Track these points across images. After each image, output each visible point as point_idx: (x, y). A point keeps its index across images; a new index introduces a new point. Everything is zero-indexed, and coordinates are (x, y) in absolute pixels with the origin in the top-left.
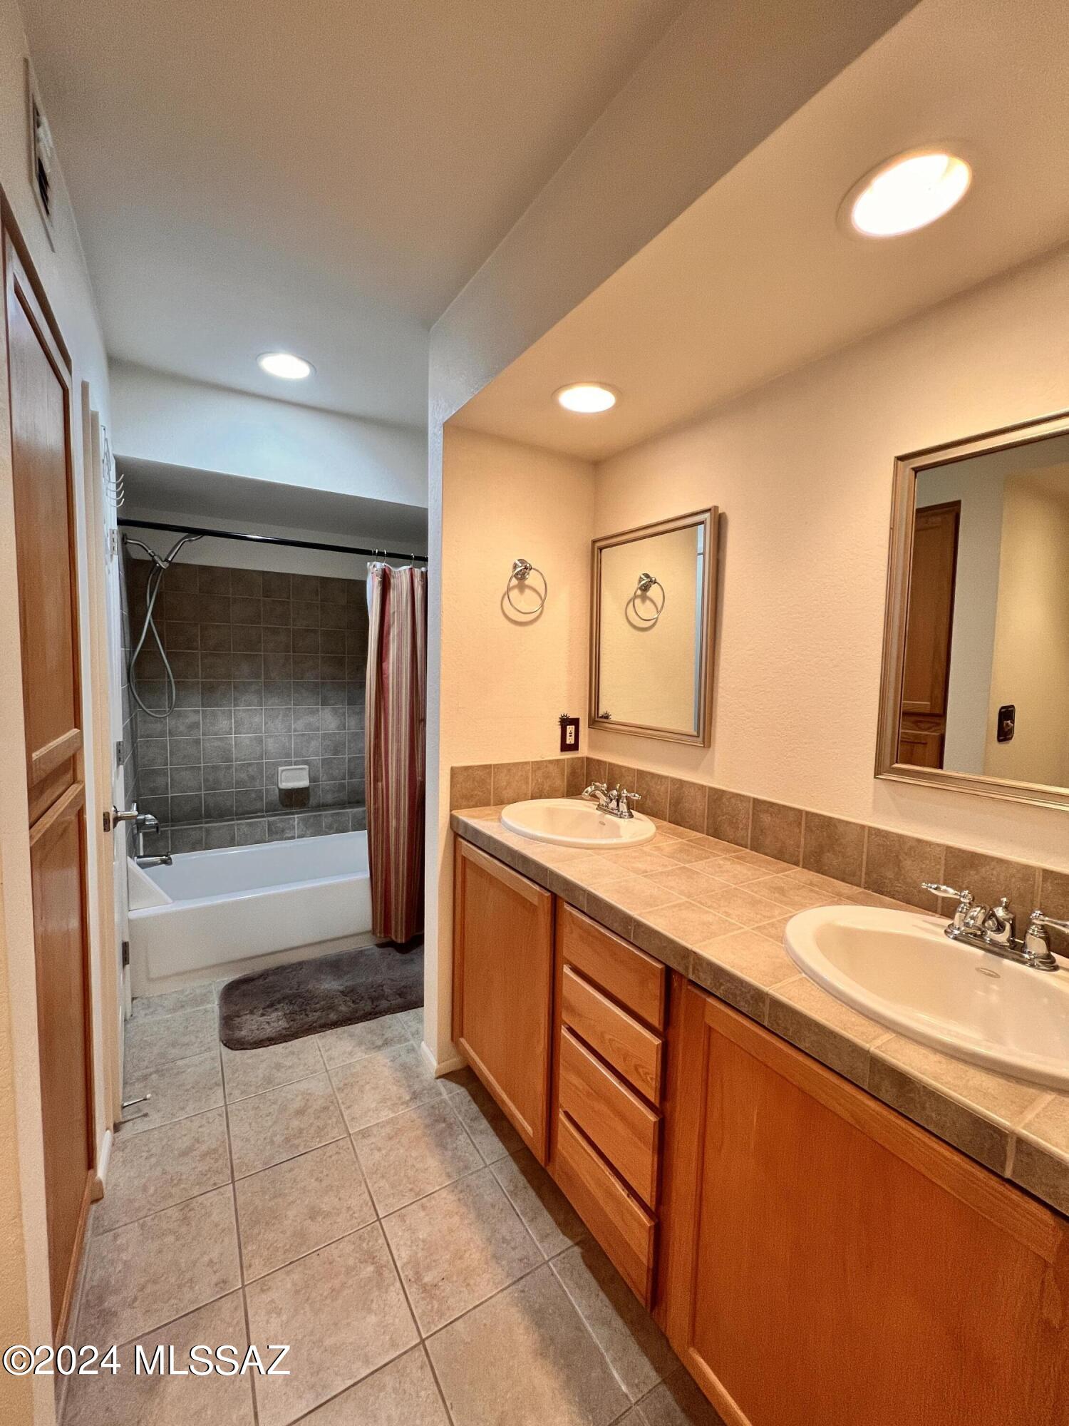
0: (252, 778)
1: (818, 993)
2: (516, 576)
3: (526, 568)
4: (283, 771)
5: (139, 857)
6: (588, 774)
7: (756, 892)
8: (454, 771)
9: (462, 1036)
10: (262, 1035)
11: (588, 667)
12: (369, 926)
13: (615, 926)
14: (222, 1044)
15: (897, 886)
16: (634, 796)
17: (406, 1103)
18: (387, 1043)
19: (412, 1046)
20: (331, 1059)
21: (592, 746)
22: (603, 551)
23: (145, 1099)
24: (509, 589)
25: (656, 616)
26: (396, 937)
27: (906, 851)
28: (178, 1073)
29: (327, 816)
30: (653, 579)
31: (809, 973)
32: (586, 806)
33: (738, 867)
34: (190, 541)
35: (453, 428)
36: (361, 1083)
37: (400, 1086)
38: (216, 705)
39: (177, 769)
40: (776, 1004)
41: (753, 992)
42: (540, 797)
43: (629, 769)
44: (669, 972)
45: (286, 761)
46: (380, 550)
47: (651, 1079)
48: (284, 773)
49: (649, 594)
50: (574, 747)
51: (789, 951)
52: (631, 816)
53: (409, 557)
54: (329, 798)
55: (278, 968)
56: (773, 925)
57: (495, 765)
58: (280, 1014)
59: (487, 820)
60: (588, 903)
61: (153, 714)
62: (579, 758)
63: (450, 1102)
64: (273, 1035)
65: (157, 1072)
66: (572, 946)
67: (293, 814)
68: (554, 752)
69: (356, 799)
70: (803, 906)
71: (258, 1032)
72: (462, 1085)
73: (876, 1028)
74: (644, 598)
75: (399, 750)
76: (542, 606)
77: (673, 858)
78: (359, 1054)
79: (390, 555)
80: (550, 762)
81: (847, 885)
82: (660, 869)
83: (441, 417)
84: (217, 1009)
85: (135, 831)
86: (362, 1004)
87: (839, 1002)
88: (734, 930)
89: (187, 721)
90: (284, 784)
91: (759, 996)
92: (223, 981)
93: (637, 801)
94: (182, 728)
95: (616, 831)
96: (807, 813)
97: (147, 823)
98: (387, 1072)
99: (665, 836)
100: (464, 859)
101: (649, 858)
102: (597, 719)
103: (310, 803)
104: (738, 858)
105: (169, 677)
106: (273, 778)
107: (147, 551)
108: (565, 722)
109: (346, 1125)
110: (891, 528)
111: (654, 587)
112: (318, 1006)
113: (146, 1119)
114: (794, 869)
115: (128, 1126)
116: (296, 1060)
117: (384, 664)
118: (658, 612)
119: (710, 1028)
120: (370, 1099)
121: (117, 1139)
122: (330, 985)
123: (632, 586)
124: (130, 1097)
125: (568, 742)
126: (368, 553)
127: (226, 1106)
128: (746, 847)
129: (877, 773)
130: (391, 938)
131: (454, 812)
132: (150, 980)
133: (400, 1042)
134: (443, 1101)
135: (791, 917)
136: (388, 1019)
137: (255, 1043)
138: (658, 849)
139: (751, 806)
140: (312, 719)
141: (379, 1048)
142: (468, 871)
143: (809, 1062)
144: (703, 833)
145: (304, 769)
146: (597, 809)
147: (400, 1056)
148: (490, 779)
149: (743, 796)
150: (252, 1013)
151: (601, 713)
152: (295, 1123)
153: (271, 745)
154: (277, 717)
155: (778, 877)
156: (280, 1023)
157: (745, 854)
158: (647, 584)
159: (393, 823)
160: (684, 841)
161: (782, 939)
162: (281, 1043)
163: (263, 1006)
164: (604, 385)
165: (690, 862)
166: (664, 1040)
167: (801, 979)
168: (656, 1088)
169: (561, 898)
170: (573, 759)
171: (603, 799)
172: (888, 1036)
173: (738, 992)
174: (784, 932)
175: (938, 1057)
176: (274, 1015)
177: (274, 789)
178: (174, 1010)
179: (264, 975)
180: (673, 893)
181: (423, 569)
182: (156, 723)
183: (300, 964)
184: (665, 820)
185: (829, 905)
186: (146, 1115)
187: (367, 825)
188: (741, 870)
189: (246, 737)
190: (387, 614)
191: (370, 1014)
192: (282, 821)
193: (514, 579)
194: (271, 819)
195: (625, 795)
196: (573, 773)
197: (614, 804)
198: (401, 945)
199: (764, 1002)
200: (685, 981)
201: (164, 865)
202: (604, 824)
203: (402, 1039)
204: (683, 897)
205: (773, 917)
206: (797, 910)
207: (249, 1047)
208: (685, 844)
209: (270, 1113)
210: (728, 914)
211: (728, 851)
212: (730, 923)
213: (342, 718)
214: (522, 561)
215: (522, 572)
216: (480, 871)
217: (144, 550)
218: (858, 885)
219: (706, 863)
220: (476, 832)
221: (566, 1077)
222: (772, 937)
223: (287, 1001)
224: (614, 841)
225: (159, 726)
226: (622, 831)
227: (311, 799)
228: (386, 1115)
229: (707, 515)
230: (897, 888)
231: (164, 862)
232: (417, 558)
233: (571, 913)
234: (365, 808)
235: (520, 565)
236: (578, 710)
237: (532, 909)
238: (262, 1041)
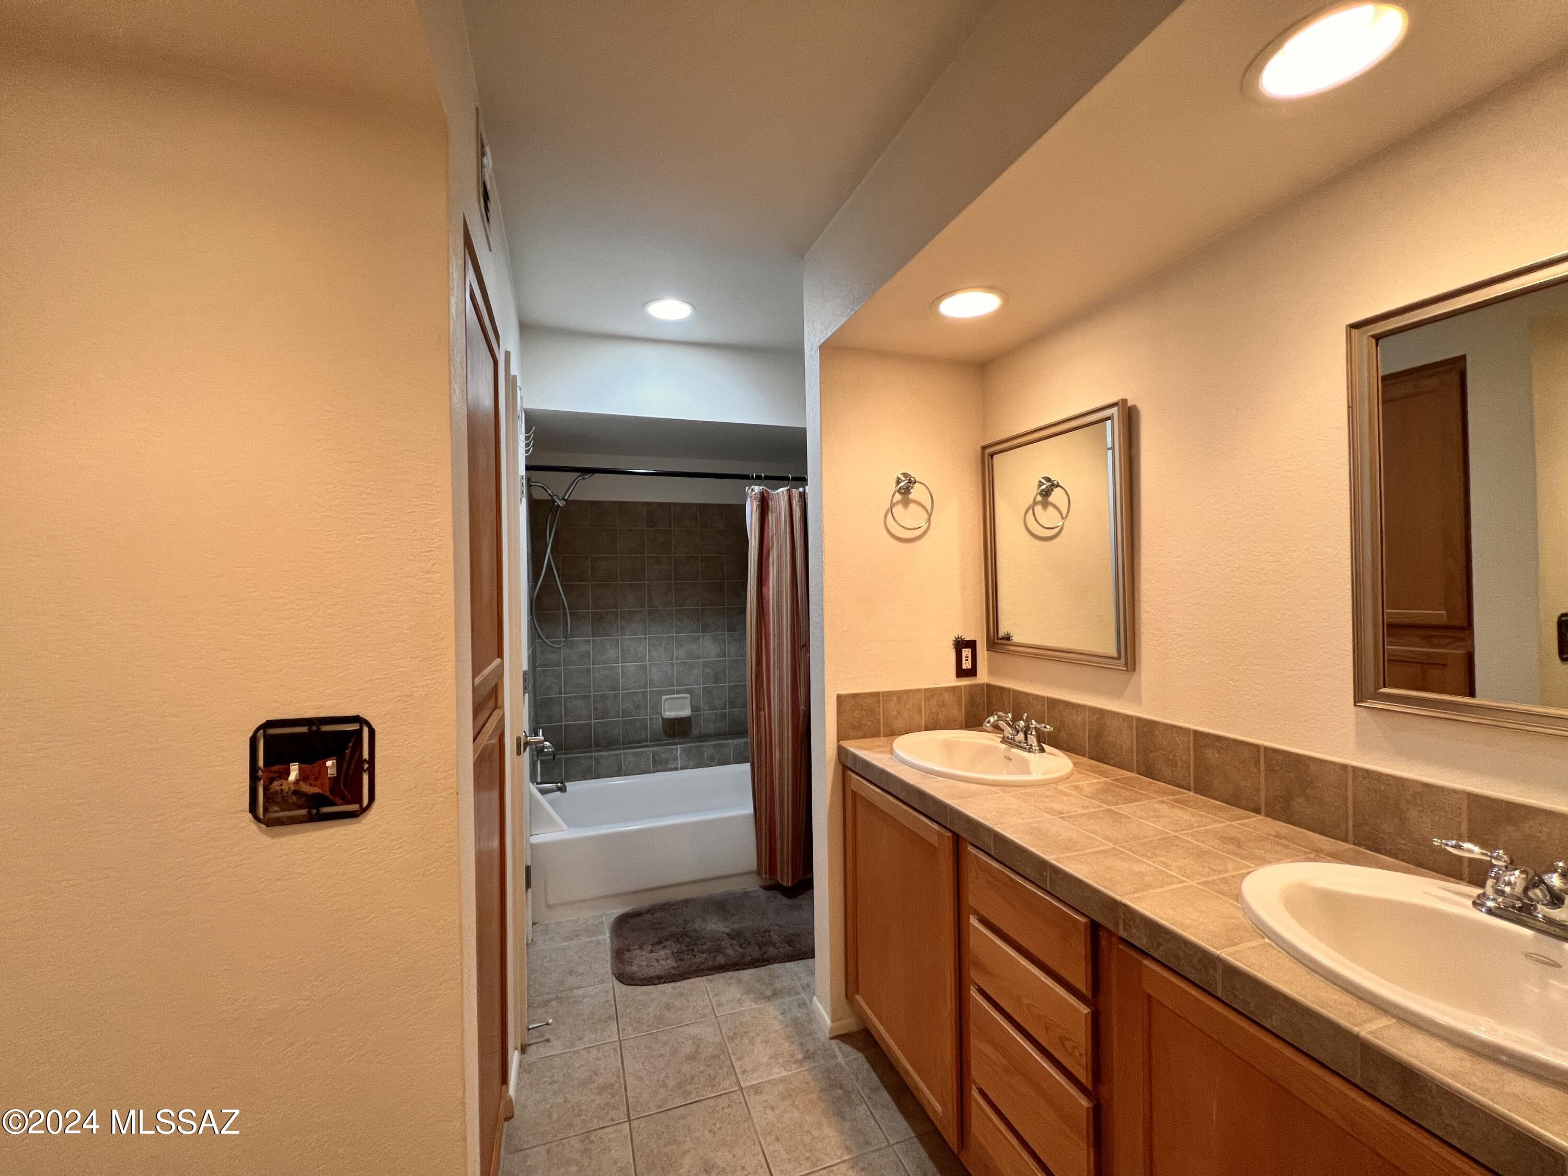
0: (638, 707)
1: (1288, 963)
2: (899, 491)
3: (910, 482)
4: (666, 700)
5: (538, 783)
6: (990, 703)
7: (1202, 842)
8: (840, 698)
9: (857, 993)
10: (651, 972)
11: (984, 584)
12: (754, 867)
13: (1028, 872)
14: (614, 977)
15: (1400, 843)
16: (1045, 727)
17: (799, 1062)
18: (776, 994)
19: (803, 999)
20: (720, 1005)
21: (991, 672)
22: (994, 456)
23: (547, 1024)
24: (892, 505)
25: (1061, 524)
26: (782, 879)
27: (1409, 797)
28: (575, 1002)
29: (708, 748)
30: (1056, 482)
31: (1273, 937)
32: (990, 739)
33: (1180, 813)
34: (584, 479)
35: (828, 349)
36: (752, 1034)
37: (793, 1043)
38: (605, 635)
39: (571, 697)
40: (1231, 971)
41: (1199, 955)
42: (935, 728)
43: (1037, 697)
44: (1095, 928)
45: (668, 690)
46: (758, 474)
47: (1081, 1054)
48: (667, 702)
49: (1051, 499)
50: (972, 672)
51: (1247, 910)
52: (1042, 750)
53: (787, 479)
54: (711, 728)
55: (664, 905)
56: (1224, 880)
57: (883, 693)
58: (668, 951)
59: (875, 752)
60: (995, 845)
61: (551, 645)
62: (977, 685)
63: (846, 1067)
64: (662, 973)
65: (557, 998)
66: (976, 894)
67: (676, 744)
68: (949, 679)
69: (737, 730)
70: (1264, 862)
71: (647, 969)
72: (859, 1049)
73: (1367, 1010)
74: (1045, 504)
75: (781, 678)
76: (929, 520)
77: (1095, 799)
78: (748, 1003)
79: (767, 478)
80: (947, 689)
81: (1330, 839)
82: (1080, 811)
83: (817, 339)
84: (608, 940)
85: (536, 758)
86: (749, 950)
87: (1317, 976)
88: (1172, 883)
89: (579, 650)
90: (667, 713)
91: (1208, 960)
92: (613, 913)
93: (1049, 733)
94: (574, 658)
95: (1025, 767)
96: (1266, 749)
97: (546, 750)
98: (777, 1026)
99: (1084, 774)
100: (854, 794)
101: (1065, 798)
102: (996, 641)
103: (692, 734)
104: (1177, 801)
105: (565, 609)
106: (657, 707)
107: (547, 492)
108: (960, 645)
109: (737, 1078)
110: (1349, 407)
111: (1057, 491)
112: (704, 947)
113: (548, 1044)
114: (1254, 817)
115: (533, 1048)
116: (685, 1002)
117: (764, 589)
118: (1062, 518)
119: (1149, 997)
120: (761, 1053)
121: (523, 1061)
122: (715, 926)
123: (1031, 492)
124: (533, 1020)
125: (964, 667)
126: (746, 477)
127: (620, 1041)
128: (1189, 790)
129: (1359, 696)
130: (777, 880)
131: (843, 743)
132: (549, 907)
133: (790, 994)
134: (838, 1065)
135: (1249, 873)
136: (777, 967)
137: (645, 979)
138: (1077, 788)
139: (1192, 742)
140: (693, 647)
141: (768, 998)
142: (859, 807)
143: (1277, 1045)
144: (1132, 771)
145: (685, 698)
146: (1001, 742)
147: (790, 1009)
148: (879, 707)
149: (1181, 728)
150: (641, 948)
151: (1001, 634)
152: (686, 1068)
153: (655, 674)
154: (660, 645)
155: (1233, 826)
156: (669, 961)
157: (1188, 797)
158: (1048, 489)
159: (777, 755)
160: (1107, 779)
161: (1238, 897)
162: (669, 982)
163: (651, 942)
164: (990, 288)
165: (1117, 803)
166: (1093, 1008)
167: (1264, 944)
168: (1087, 1066)
169: (963, 838)
170: (971, 686)
171: (1008, 731)
172: (1384, 1022)
173: (1181, 955)
174: (1240, 889)
175: (1460, 1053)
176: (662, 953)
177: (657, 719)
178: (570, 938)
179: (651, 910)
180: (1097, 837)
181: (801, 489)
182: (552, 652)
183: (686, 902)
184: (1084, 756)
185: (1302, 861)
186: (548, 1040)
187: (750, 757)
188: (1183, 816)
189: (631, 666)
190: (765, 537)
191: (758, 961)
192: (667, 751)
193: (897, 494)
194: (655, 749)
195: (1033, 726)
196: (972, 702)
197: (1020, 737)
198: (787, 888)
199: (1215, 968)
200: (1114, 939)
201: (559, 792)
202: (1011, 760)
203: (791, 991)
204: (1111, 844)
205: (1226, 871)
206: (1256, 865)
207: (640, 983)
208: (1109, 784)
209: (662, 1055)
210: (1167, 865)
211: (1165, 793)
212: (1168, 875)
213: (723, 645)
214: (905, 475)
215: (906, 486)
216: (872, 807)
217: (545, 491)
218: (1345, 840)
219: (1136, 806)
220: (867, 765)
221: (978, 1046)
222: (1225, 895)
223: (674, 939)
224: (1024, 778)
225: (554, 656)
226: (1032, 767)
227: (693, 729)
228: (779, 1072)
229: (1114, 410)
230: (1401, 846)
231: (559, 789)
232: (795, 479)
233: (976, 856)
234: (748, 740)
235: (904, 479)
236: (975, 632)
237: (932, 850)
238: (651, 978)
